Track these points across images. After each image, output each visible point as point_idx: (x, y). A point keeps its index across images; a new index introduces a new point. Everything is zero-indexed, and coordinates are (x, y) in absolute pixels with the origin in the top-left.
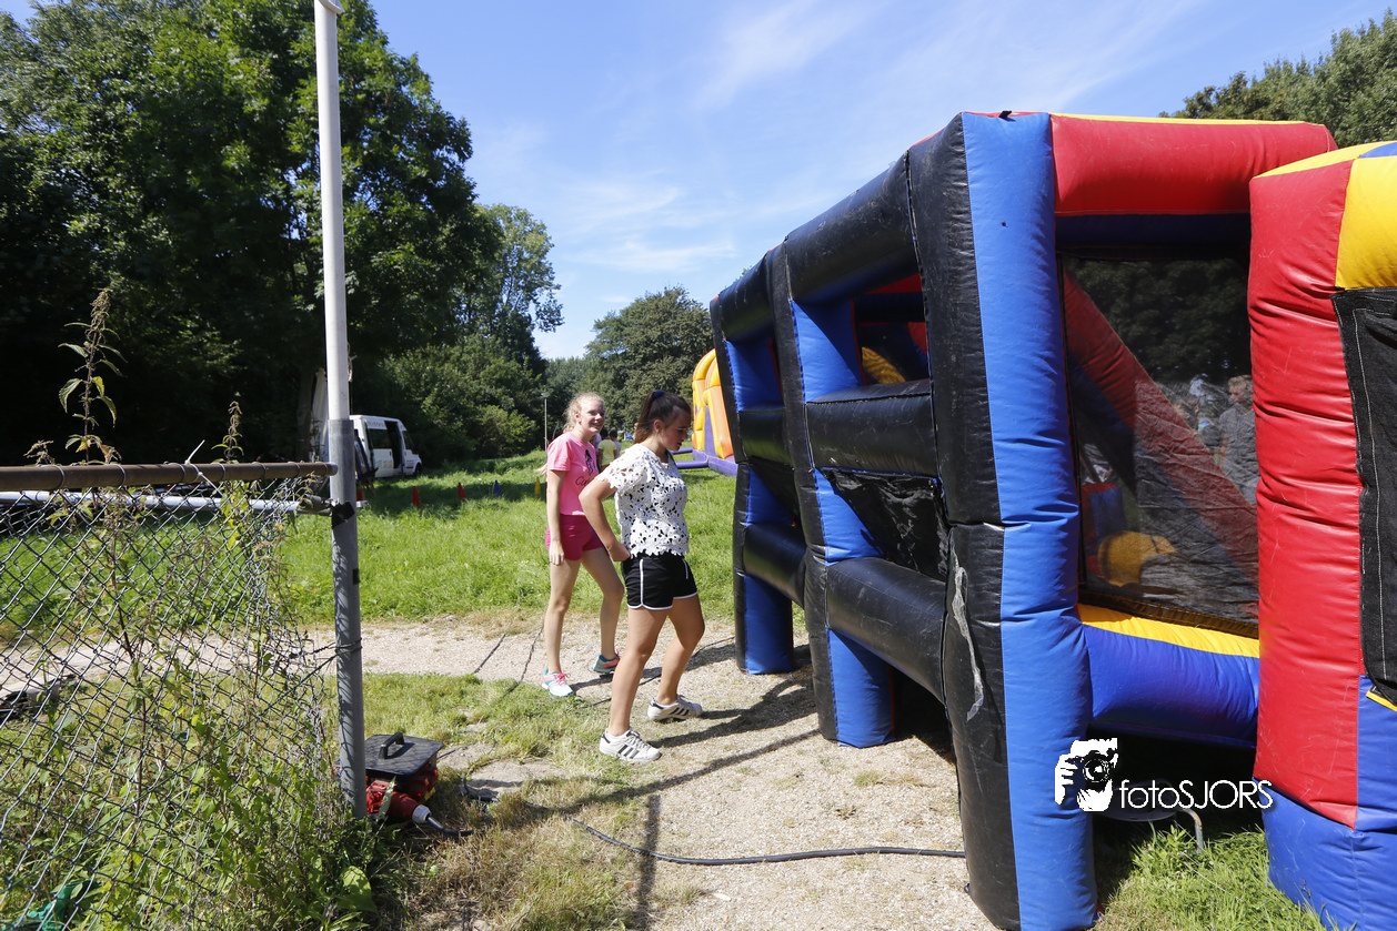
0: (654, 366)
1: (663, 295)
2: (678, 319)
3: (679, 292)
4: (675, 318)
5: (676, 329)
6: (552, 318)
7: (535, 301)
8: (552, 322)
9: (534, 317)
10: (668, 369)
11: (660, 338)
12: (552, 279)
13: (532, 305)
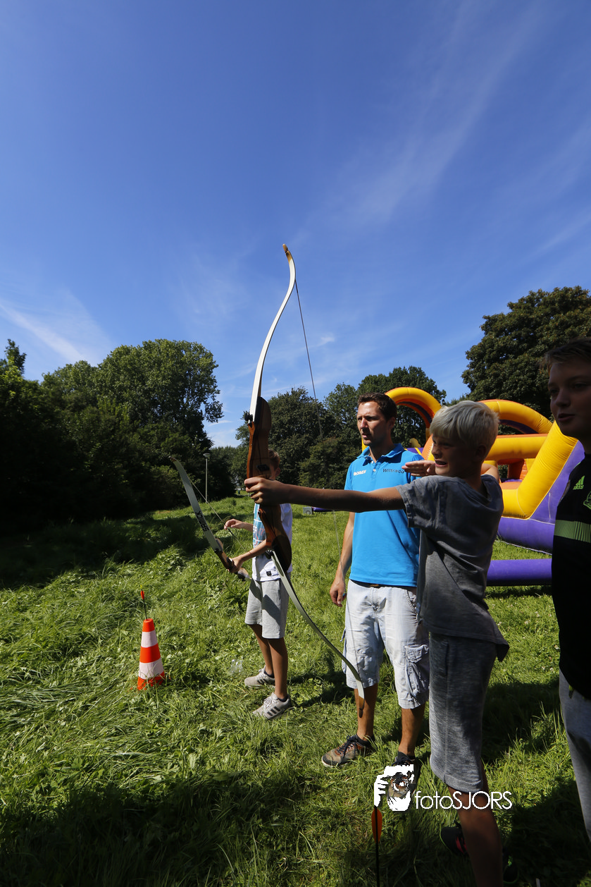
0: (286, 441)
1: (290, 394)
2: (302, 408)
3: (302, 392)
4: (300, 408)
5: (300, 415)
6: (215, 413)
7: (205, 403)
8: (216, 416)
9: (204, 412)
10: (296, 442)
11: (290, 422)
12: (216, 387)
13: (202, 404)
